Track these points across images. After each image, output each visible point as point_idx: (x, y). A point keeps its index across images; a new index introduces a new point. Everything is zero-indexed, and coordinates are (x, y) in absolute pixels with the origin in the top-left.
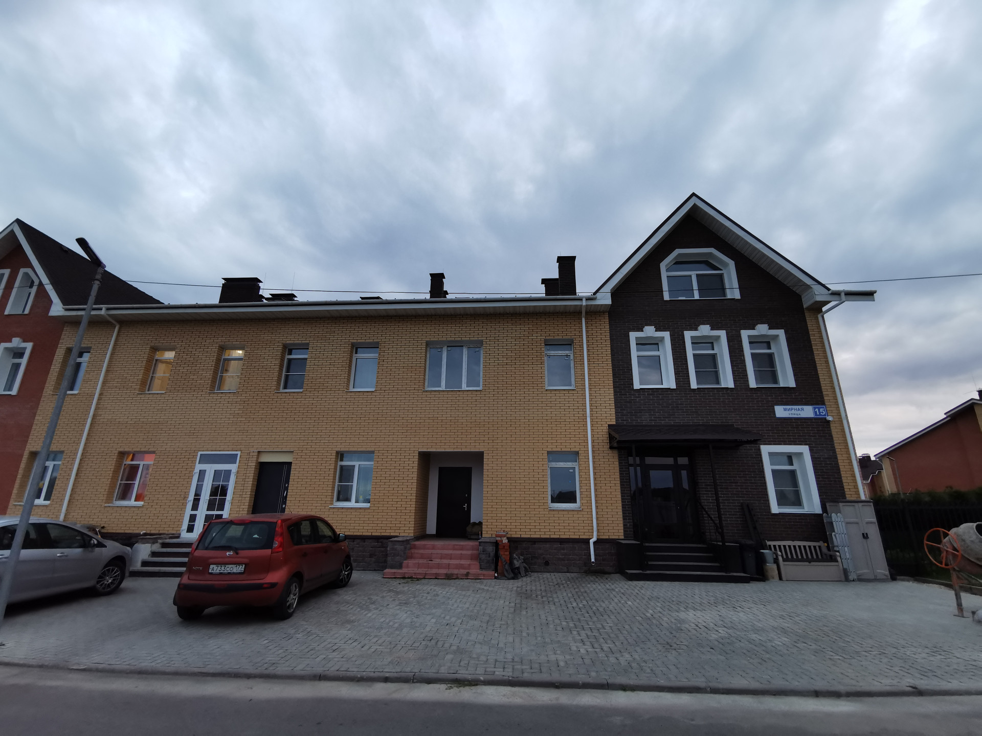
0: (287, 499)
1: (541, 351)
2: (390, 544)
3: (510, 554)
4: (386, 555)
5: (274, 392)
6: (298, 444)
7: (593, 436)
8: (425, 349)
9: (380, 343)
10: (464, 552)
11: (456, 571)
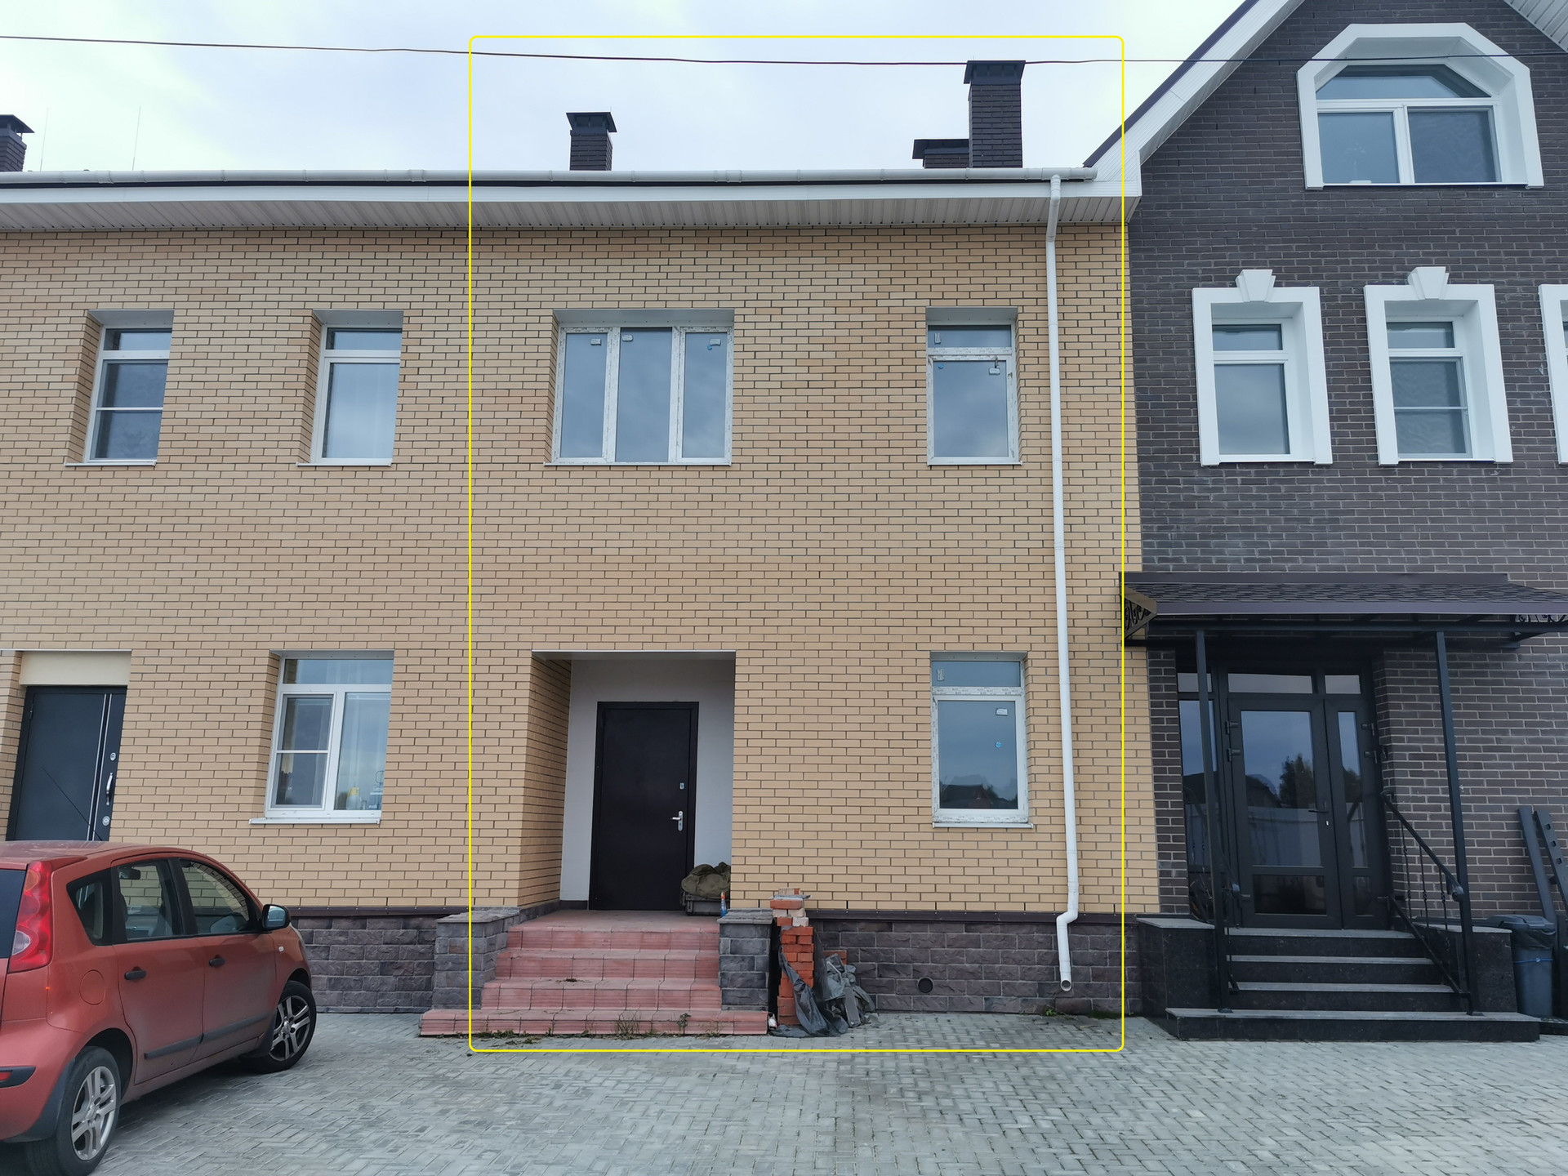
0: (116, 799)
1: (916, 347)
2: (442, 932)
3: (817, 958)
4: (431, 968)
5: (62, 467)
6: (143, 629)
7: (1071, 607)
8: (550, 334)
9: (406, 313)
10: (673, 954)
11: (647, 1013)
